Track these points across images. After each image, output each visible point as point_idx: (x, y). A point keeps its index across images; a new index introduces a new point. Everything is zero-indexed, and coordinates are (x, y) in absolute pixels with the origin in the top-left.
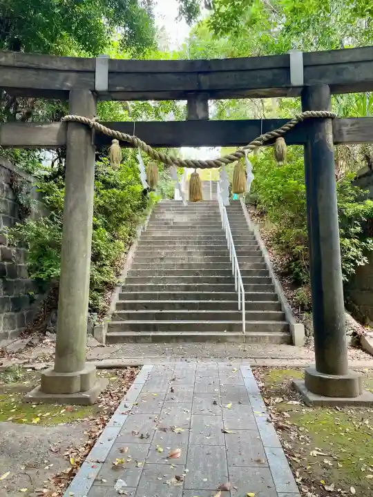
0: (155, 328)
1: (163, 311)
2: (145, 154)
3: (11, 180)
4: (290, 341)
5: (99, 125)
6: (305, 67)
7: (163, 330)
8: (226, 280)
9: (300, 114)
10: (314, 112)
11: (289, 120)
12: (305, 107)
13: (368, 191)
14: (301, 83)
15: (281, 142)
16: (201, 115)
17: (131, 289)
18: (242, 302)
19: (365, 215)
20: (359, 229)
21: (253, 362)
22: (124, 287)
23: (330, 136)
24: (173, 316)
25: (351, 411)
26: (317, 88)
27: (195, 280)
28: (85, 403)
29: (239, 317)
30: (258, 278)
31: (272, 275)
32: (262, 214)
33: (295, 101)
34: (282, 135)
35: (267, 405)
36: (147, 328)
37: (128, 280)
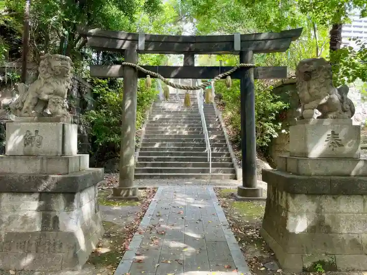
0: (161, 171)
1: (165, 162)
2: (162, 82)
3: (79, 87)
4: (235, 178)
5: (140, 68)
6: (241, 41)
7: (165, 172)
8: (201, 145)
9: (239, 65)
10: (245, 64)
11: (233, 67)
12: (241, 61)
13: (279, 97)
14: (239, 49)
15: (229, 78)
16: (190, 64)
17: (146, 149)
18: (210, 157)
19: (277, 110)
20: (273, 118)
21: (215, 186)
22: (141, 149)
23: (252, 76)
24: (171, 165)
25: (255, 202)
26: (247, 52)
27: (183, 145)
28: (137, 200)
29: (208, 165)
30: (220, 143)
31: (228, 142)
32: (223, 105)
33: (237, 57)
34: (230, 75)
35: (219, 200)
36: (157, 171)
37: (144, 145)
